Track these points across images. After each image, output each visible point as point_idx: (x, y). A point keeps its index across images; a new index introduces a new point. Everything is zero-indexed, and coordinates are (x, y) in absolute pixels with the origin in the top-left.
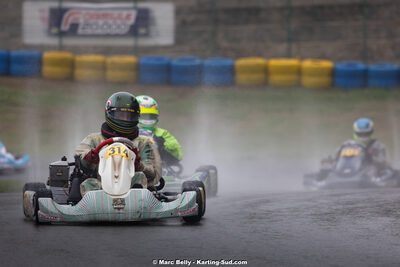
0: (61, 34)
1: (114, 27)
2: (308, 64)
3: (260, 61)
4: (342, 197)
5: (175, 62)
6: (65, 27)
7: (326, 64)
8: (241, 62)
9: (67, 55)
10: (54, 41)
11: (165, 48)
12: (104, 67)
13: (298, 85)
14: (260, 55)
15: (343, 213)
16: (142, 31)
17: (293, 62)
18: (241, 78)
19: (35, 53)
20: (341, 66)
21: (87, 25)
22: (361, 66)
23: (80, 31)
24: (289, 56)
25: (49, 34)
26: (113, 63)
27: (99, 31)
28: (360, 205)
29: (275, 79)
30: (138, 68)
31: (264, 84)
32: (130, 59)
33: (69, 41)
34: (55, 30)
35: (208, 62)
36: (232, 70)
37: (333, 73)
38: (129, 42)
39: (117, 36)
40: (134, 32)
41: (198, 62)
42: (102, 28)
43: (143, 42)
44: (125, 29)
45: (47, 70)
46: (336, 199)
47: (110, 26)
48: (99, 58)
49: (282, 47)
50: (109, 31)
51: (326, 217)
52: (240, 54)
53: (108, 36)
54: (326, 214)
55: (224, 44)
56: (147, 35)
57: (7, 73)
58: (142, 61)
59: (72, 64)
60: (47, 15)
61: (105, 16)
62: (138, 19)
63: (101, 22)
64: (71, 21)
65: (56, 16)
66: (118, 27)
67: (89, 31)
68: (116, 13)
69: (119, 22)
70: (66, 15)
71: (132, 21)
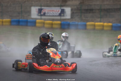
0: (41, 15)
1: (55, 14)
2: (105, 24)
3: (93, 23)
5: (71, 23)
6: (42, 14)
7: (110, 24)
8: (88, 23)
9: (43, 21)
10: (39, 17)
11: (68, 19)
12: (52, 24)
14: (93, 22)
16: (62, 15)
17: (102, 23)
18: (88, 27)
19: (34, 20)
20: (114, 25)
21: (48, 13)
22: (119, 25)
23: (46, 15)
24: (100, 22)
25: (38, 15)
26: (55, 23)
27: (51, 15)
29: (97, 28)
30: (61, 24)
31: (94, 29)
32: (59, 22)
33: (43, 17)
34: (39, 14)
35: (79, 23)
36: (86, 25)
37: (112, 26)
38: (59, 18)
39: (56, 16)
40: (60, 15)
41: (77, 23)
42: (52, 14)
43: (62, 18)
44: (58, 14)
45: (37, 25)
46: (113, 60)
47: (54, 13)
48: (51, 22)
49: (99, 19)
50: (54, 15)
52: (88, 21)
53: (53, 16)
54: (110, 64)
55: (84, 18)
56: (63, 16)
57: (27, 25)
58: (62, 23)
59: (44, 23)
60: (37, 10)
61: (53, 11)
62: (61, 11)
63: (51, 12)
64: (44, 12)
65: (40, 11)
66: (56, 14)
67: (48, 15)
68: (55, 10)
69: (56, 12)
70: (42, 10)
71: (60, 12)
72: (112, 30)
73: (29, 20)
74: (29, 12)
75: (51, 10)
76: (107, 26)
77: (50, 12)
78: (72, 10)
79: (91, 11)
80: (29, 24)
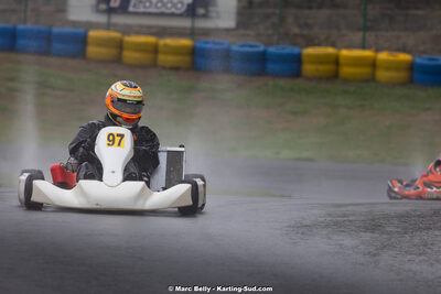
0: (110, 11)
1: (169, 5)
2: (383, 56)
3: (330, 50)
5: (235, 48)
6: (114, 4)
7: (405, 57)
8: (309, 51)
9: (115, 34)
10: (102, 19)
11: (227, 30)
12: (155, 50)
13: (372, 79)
14: (333, 45)
16: (201, 10)
17: (368, 53)
18: (308, 68)
19: (81, 30)
20: (420, 60)
21: (139, 2)
23: (131, 8)
24: (363, 47)
25: (98, 10)
26: (166, 45)
27: (153, 10)
29: (346, 71)
30: (195, 54)
31: (335, 76)
32: (186, 42)
33: (118, 20)
34: (103, 6)
35: (271, 49)
36: (298, 60)
37: (412, 67)
38: (186, 23)
39: (172, 14)
40: (191, 11)
41: (261, 48)
42: (156, 6)
43: (202, 24)
44: (181, 9)
45: (92, 50)
48: (151, 39)
49: (358, 36)
50: (163, 10)
52: (307, 46)
53: (162, 15)
56: (206, 16)
57: (46, 52)
58: (198, 45)
59: (120, 45)
66: (174, 5)
72: (410, 81)
73: (56, 30)
76: (390, 66)
80: (56, 46)
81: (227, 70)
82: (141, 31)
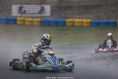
0: (22, 13)
2: (84, 20)
3: (72, 20)
4: (93, 55)
5: (51, 20)
6: (22, 11)
7: (89, 20)
8: (67, 20)
9: (23, 19)
10: (20, 15)
11: (48, 16)
12: (32, 22)
13: (82, 26)
14: (72, 18)
15: (94, 59)
16: (42, 12)
17: (80, 20)
18: (67, 24)
19: (15, 18)
20: (93, 21)
21: (28, 11)
22: (98, 21)
23: (26, 12)
24: (79, 18)
25: (19, 13)
26: (35, 21)
27: (31, 12)
28: (98, 57)
29: (76, 24)
30: (41, 22)
31: (73, 26)
32: (39, 19)
33: (23, 15)
34: (20, 12)
35: (59, 20)
36: (65, 22)
37: (91, 23)
38: (39, 15)
39: (36, 13)
40: (40, 12)
41: (56, 20)
43: (42, 15)
44: (38, 12)
45: (18, 22)
47: (34, 11)
48: (31, 19)
49: (78, 16)
51: (89, 60)
52: (67, 18)
55: (63, 15)
56: (43, 13)
57: (8, 23)
58: (42, 20)
59: (24, 21)
60: (18, 8)
61: (33, 8)
62: (41, 9)
63: (32, 10)
64: (24, 10)
65: (20, 9)
66: (36, 11)
67: (29, 12)
68: (35, 8)
69: (36, 10)
70: (23, 8)
71: (39, 10)
72: (90, 26)
73: (10, 18)
74: (10, 10)
75: (32, 8)
76: (86, 23)
77: (30, 10)
78: (51, 7)
79: (70, 8)
80: (10, 22)
81: (49, 25)
82: (29, 17)
